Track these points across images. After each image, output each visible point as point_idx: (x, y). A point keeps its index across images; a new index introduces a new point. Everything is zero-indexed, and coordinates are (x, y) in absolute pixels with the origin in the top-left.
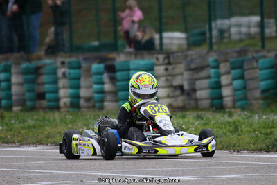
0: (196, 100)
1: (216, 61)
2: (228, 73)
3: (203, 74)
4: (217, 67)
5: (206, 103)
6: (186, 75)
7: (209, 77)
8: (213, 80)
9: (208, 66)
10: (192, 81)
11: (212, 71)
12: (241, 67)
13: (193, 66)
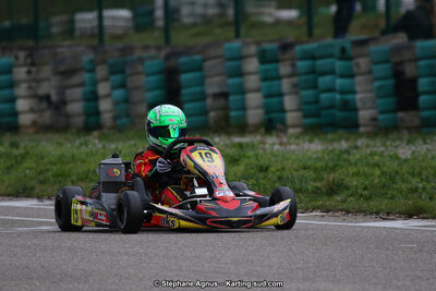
0: (67, 116)
1: (91, 61)
2: (106, 79)
3: (75, 80)
4: (92, 71)
5: (79, 121)
6: (55, 81)
7: (82, 85)
8: (88, 89)
9: (82, 69)
10: (62, 90)
11: (87, 76)
12: (122, 71)
13: (62, 68)
